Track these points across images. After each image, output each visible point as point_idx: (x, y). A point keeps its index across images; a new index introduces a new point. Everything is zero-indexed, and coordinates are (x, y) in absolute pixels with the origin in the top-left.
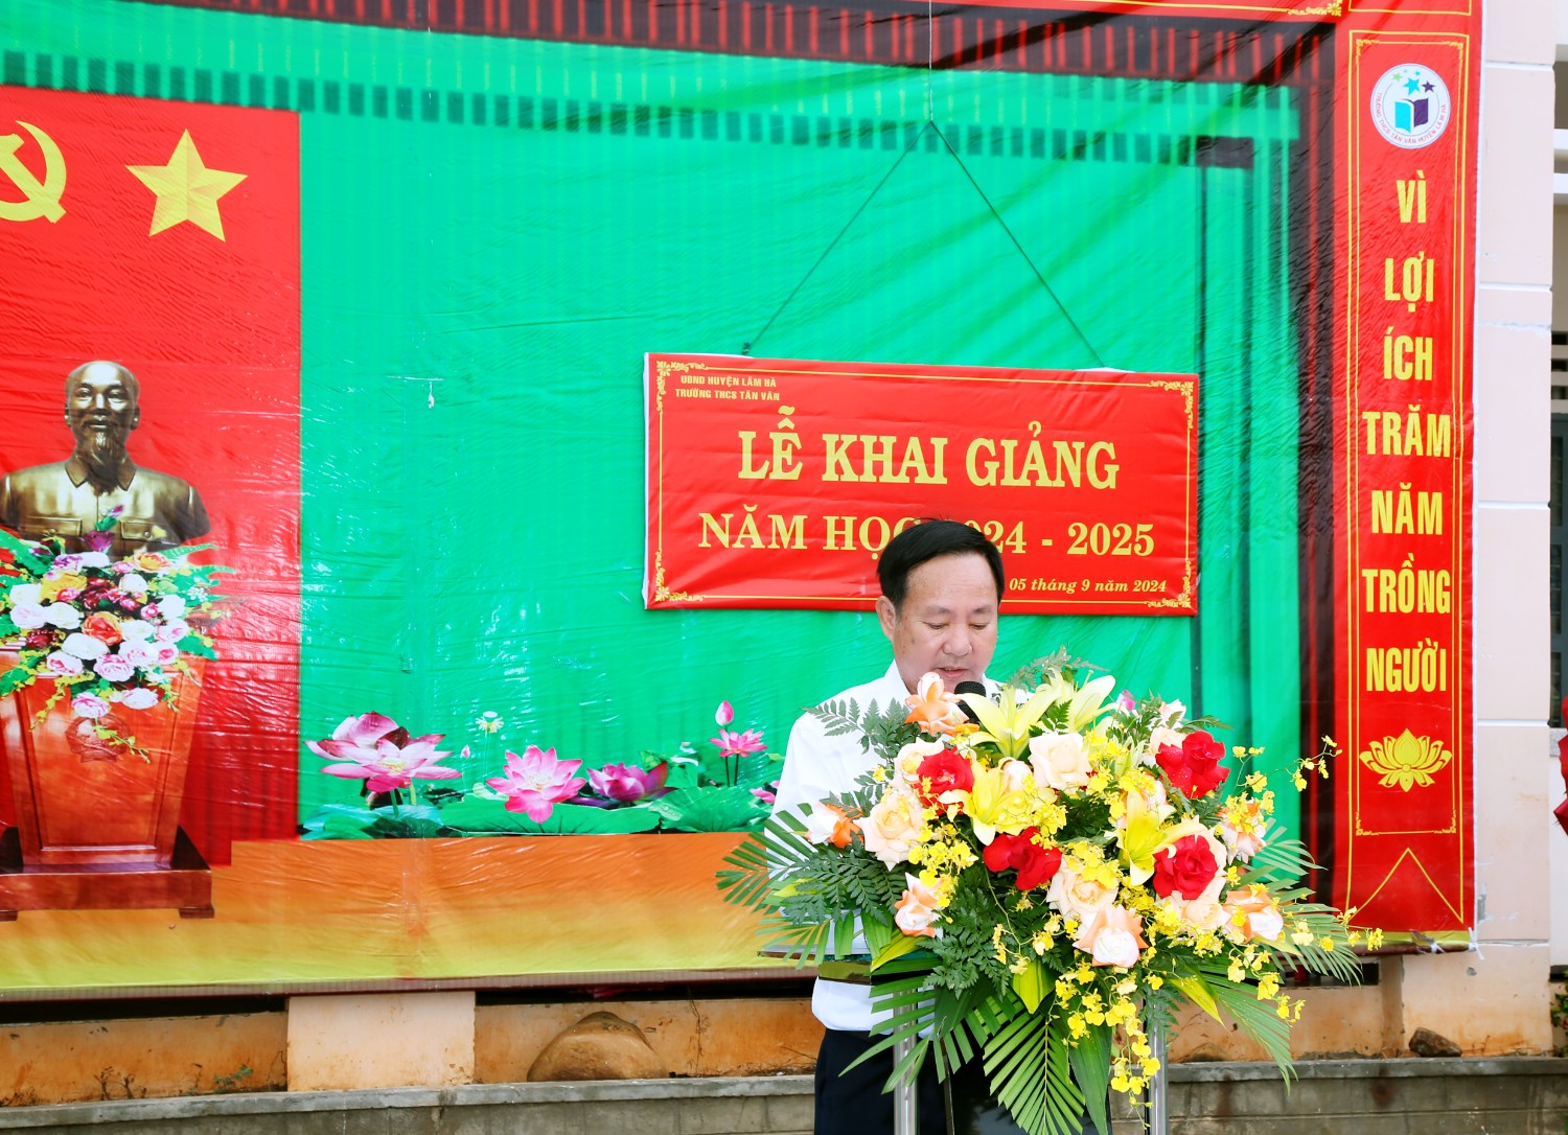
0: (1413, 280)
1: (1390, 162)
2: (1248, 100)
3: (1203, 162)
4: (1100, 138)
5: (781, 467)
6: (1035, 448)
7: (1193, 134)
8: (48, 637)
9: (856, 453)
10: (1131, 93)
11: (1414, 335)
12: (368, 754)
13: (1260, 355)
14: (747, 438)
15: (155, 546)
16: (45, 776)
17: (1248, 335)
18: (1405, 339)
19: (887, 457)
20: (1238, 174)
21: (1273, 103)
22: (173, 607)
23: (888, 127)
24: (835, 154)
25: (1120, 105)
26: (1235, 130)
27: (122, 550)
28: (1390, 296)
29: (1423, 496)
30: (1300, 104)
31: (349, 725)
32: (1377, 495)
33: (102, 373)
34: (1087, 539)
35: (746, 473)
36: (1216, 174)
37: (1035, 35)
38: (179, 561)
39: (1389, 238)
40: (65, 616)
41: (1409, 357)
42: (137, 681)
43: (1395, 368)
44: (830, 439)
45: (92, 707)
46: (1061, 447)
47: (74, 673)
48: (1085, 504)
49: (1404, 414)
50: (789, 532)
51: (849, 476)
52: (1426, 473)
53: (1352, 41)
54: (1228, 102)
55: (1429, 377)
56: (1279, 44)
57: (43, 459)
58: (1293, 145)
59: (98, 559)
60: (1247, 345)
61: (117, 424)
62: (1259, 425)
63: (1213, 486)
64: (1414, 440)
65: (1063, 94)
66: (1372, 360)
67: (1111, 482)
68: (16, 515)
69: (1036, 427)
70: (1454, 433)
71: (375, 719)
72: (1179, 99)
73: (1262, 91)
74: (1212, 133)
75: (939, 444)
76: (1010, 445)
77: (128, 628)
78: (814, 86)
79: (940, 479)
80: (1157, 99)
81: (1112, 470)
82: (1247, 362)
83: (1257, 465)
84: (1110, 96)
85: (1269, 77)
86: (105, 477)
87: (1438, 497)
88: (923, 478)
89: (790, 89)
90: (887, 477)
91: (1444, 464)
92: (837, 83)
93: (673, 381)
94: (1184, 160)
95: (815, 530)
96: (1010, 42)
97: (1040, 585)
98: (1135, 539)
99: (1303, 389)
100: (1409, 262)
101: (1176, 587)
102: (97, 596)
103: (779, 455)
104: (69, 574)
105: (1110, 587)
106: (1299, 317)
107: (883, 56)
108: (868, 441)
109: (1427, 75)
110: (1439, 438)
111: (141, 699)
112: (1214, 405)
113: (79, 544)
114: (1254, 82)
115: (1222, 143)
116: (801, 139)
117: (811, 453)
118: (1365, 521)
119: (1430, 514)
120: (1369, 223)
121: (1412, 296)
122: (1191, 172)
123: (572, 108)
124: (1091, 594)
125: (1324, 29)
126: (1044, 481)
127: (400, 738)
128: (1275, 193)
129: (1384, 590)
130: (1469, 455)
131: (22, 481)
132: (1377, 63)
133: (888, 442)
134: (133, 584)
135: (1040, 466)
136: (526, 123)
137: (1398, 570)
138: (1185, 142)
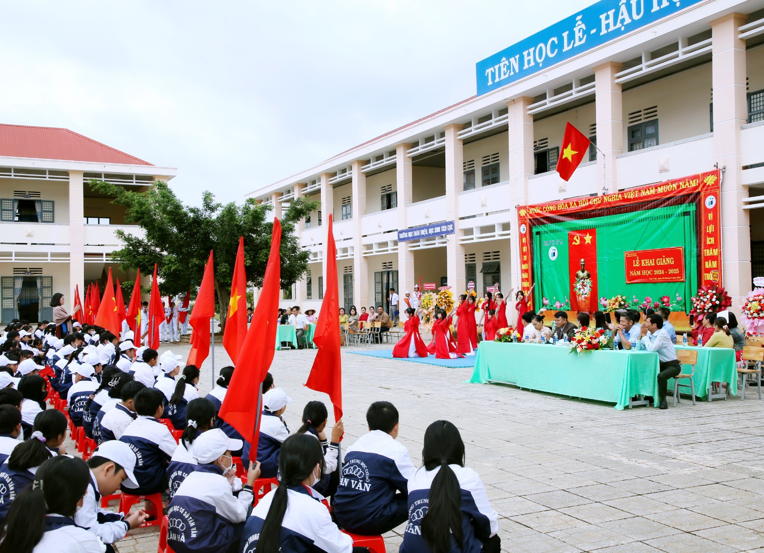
0: (711, 229)
1: (708, 211)
2: (689, 206)
3: (684, 216)
4: (672, 215)
5: (637, 265)
6: (664, 259)
7: (682, 212)
8: (580, 289)
9: (645, 262)
10: (675, 208)
11: (711, 237)
12: (603, 302)
13: (692, 243)
14: (634, 261)
15: (587, 279)
16: (580, 304)
17: (691, 240)
18: (709, 238)
19: (648, 262)
20: (688, 216)
21: (693, 205)
22: (588, 285)
23: (648, 218)
24: (645, 222)
25: (674, 209)
26: (688, 210)
27: (584, 280)
28: (708, 231)
29: (713, 262)
30: (696, 205)
31: (602, 298)
32: (706, 262)
33: (582, 260)
34: (671, 271)
35: (634, 266)
36: (686, 217)
37: (664, 201)
38: (588, 280)
39: (708, 223)
40: (581, 287)
41: (710, 241)
42: (586, 294)
43: (708, 243)
44: (642, 260)
45: (583, 296)
46: (667, 259)
47: (582, 293)
48: (670, 266)
49: (710, 249)
50: (639, 273)
51: (644, 265)
52: (713, 258)
53: (702, 194)
54: (686, 206)
55: (713, 243)
56: (693, 196)
57: (578, 270)
58: (695, 211)
59: (583, 280)
60: (691, 241)
61: (584, 265)
62: (692, 253)
63: (687, 263)
64: (711, 253)
65: (667, 209)
66: (705, 242)
67: (673, 263)
68: (577, 276)
69: (664, 256)
70: (718, 251)
71: (604, 298)
72: (681, 207)
73: (691, 204)
74: (685, 211)
75: (653, 260)
76: (661, 259)
77: (585, 288)
78: (641, 214)
79: (654, 265)
80: (678, 208)
81: (673, 261)
82: (691, 243)
83: (692, 259)
84: (672, 208)
85: (692, 201)
86: (583, 272)
87: (716, 262)
88: (652, 265)
89: (639, 215)
90: (648, 265)
91: (717, 256)
92: (643, 213)
93: (627, 255)
94: (682, 216)
95: (641, 273)
96: (661, 204)
97: (666, 278)
98: (676, 271)
99: (697, 247)
100: (711, 226)
101: (682, 278)
102: (583, 285)
103: (637, 263)
104: (581, 282)
105: (674, 278)
106: (697, 237)
107: (648, 209)
108: (646, 260)
109: (712, 197)
110: (716, 252)
111: (586, 296)
112: (687, 250)
113: (582, 279)
114: (689, 203)
115: (687, 212)
116: (639, 221)
117: (640, 263)
118: (705, 266)
119: (715, 264)
120: (705, 221)
121: (710, 231)
122: (683, 217)
123: (614, 223)
124: (672, 279)
125: (699, 193)
126: (665, 264)
127: (606, 300)
128: (693, 218)
129: (707, 277)
130: (721, 255)
131: (577, 273)
132: (706, 196)
133: (648, 260)
134: (585, 283)
135: (665, 262)
136: (614, 225)
137: (709, 273)
138: (681, 213)
